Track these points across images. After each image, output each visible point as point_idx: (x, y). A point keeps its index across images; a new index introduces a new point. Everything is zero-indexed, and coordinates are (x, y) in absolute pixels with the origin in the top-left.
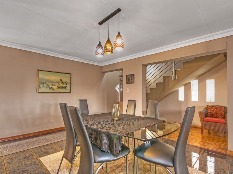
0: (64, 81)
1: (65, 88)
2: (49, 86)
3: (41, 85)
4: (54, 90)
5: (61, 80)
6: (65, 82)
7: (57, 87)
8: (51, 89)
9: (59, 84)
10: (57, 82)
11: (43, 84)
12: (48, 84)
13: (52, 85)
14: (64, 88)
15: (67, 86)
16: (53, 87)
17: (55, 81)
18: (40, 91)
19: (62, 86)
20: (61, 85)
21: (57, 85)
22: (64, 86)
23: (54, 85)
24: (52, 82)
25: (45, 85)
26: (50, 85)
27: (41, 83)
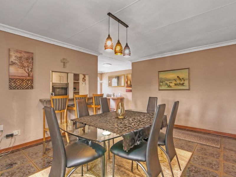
0: (181, 78)
1: (183, 84)
2: (167, 84)
3: (161, 84)
4: (172, 87)
5: (178, 77)
6: (183, 78)
7: (174, 84)
8: (169, 86)
9: (176, 81)
10: (174, 79)
11: (163, 83)
12: (166, 82)
13: (169, 83)
14: (181, 84)
15: (184, 82)
16: (171, 84)
17: (172, 79)
18: (160, 88)
19: (180, 83)
20: (178, 82)
21: (174, 82)
22: (182, 82)
23: (171, 83)
24: (170, 80)
25: (164, 83)
26: (168, 82)
27: (161, 82)
